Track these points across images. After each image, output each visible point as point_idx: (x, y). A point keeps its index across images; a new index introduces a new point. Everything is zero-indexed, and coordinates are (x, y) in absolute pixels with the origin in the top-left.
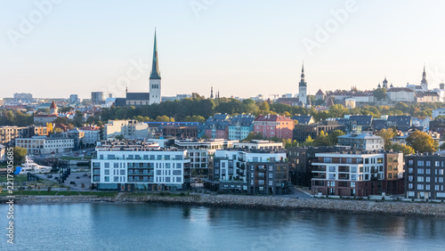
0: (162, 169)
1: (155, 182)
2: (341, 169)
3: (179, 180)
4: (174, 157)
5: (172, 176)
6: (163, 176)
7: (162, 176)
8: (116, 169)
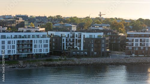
1: (33, 52)
4: (42, 36)
5: (43, 48)
6: (38, 48)
8: (9, 45)
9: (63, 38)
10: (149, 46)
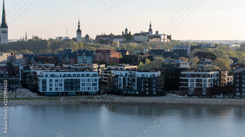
0: (85, 83)
1: (81, 90)
2: (197, 80)
3: (96, 89)
4: (92, 75)
5: (91, 87)
7: (85, 87)
8: (57, 83)
9: (119, 77)
10: (208, 86)
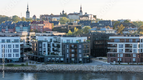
0: (5, 49)
1: (1, 57)
2: (127, 46)
5: (12, 53)
6: (7, 53)
9: (43, 43)
10: (138, 52)
